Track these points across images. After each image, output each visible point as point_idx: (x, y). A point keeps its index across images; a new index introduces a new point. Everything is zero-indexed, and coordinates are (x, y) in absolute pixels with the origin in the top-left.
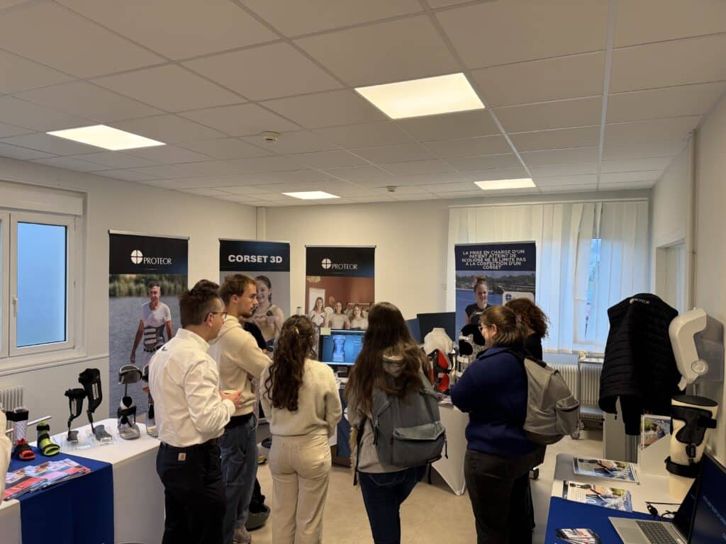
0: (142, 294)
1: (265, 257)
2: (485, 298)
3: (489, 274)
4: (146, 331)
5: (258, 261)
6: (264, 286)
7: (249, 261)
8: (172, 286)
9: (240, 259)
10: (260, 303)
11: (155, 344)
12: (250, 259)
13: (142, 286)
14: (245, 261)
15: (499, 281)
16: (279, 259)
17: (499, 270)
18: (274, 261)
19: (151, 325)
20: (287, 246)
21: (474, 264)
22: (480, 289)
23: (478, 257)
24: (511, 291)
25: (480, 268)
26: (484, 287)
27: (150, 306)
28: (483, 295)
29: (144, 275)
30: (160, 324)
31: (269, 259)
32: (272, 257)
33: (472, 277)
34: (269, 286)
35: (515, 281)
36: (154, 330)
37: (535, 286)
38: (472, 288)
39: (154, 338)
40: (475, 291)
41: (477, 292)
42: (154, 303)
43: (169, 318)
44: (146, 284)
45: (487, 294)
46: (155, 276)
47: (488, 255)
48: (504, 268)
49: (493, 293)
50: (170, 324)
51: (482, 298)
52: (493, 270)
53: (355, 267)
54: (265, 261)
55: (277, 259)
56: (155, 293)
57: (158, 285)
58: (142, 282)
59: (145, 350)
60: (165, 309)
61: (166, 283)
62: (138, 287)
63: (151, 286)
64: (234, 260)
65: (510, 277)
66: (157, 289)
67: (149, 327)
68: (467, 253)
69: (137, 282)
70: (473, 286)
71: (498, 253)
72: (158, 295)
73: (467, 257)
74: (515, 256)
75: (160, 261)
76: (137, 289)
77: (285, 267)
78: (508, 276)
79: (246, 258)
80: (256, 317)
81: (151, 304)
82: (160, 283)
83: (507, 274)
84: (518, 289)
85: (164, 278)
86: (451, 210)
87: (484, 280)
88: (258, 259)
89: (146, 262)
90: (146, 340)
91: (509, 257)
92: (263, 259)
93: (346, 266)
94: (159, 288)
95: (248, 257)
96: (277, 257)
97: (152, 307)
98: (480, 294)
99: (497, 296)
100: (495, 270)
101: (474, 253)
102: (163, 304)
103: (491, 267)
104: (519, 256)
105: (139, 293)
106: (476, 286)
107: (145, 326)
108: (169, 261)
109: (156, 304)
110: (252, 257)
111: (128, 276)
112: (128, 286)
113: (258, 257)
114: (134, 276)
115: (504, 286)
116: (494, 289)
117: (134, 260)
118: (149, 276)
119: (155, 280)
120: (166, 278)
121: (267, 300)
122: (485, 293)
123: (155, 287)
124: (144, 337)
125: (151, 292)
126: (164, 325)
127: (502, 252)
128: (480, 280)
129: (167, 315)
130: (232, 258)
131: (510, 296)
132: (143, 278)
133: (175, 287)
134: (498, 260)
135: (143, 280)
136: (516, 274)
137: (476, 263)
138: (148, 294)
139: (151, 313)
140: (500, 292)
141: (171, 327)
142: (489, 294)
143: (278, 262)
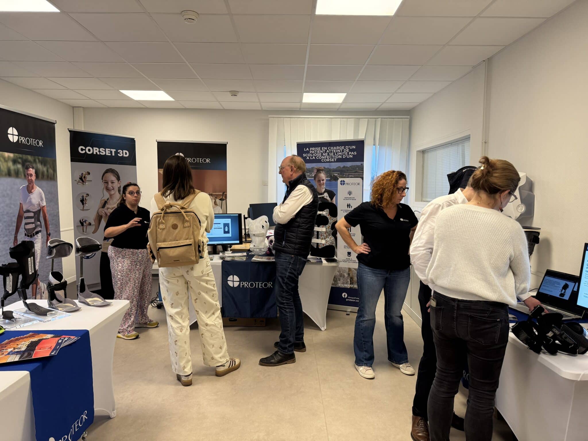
0: (20, 176)
1: (113, 151)
2: (323, 184)
3: (327, 165)
4: (26, 215)
5: (107, 154)
6: (113, 178)
7: (98, 153)
8: (45, 169)
9: (89, 150)
10: (111, 195)
11: (35, 228)
12: (99, 151)
13: (19, 166)
14: (95, 153)
15: (335, 170)
16: (126, 154)
17: (334, 162)
18: (121, 155)
19: (29, 209)
20: (133, 141)
21: (314, 158)
22: (319, 177)
23: (317, 152)
24: (345, 177)
25: (319, 161)
26: (323, 175)
27: (28, 190)
28: (322, 182)
29: (20, 156)
30: (36, 209)
31: (117, 153)
32: (119, 151)
33: (313, 168)
34: (118, 179)
35: (348, 170)
36: (32, 214)
37: (363, 173)
38: (312, 177)
39: (32, 223)
40: (315, 179)
41: (317, 179)
42: (31, 186)
43: (44, 204)
44: (23, 165)
45: (325, 181)
46: (30, 158)
47: (326, 151)
48: (339, 160)
49: (330, 180)
50: (46, 209)
51: (320, 185)
52: (330, 162)
53: (208, 161)
54: (113, 154)
55: (124, 153)
56: (31, 175)
57: (33, 168)
58: (19, 163)
59: (26, 235)
60: (40, 193)
61: (40, 166)
62: (15, 167)
63: (27, 168)
64: (84, 152)
65: (344, 167)
66: (32, 171)
67: (28, 211)
68: (308, 149)
69: (15, 162)
70: (313, 176)
71: (334, 149)
72: (34, 178)
73: (308, 152)
74: (348, 150)
75: (33, 142)
76: (15, 170)
77: (132, 161)
78: (342, 166)
79: (96, 150)
80: (108, 208)
81: (28, 186)
82: (34, 165)
83: (341, 165)
84: (350, 176)
85: (37, 160)
86: (270, 119)
87: (322, 170)
88: (107, 152)
89: (21, 141)
90: (26, 224)
91: (343, 151)
92: (111, 152)
93: (201, 160)
94: (34, 170)
95: (98, 149)
96: (124, 151)
97: (29, 190)
98: (319, 181)
99: (333, 182)
100: (332, 162)
101: (313, 149)
102: (38, 188)
103: (328, 160)
104: (351, 150)
105: (17, 174)
106: (315, 175)
107: (24, 210)
108: (40, 144)
109: (33, 188)
110: (101, 149)
111: (6, 154)
112: (7, 165)
113: (107, 150)
114: (11, 155)
115: (338, 174)
116: (331, 177)
117: (10, 137)
118: (24, 157)
119: (30, 162)
120: (39, 161)
121: (117, 192)
122: (323, 180)
123: (31, 169)
124: (24, 221)
125: (28, 174)
126: (40, 209)
127: (338, 148)
128: (319, 171)
129: (42, 200)
130: (82, 150)
131: (344, 181)
132: (20, 158)
133: (47, 171)
134: (334, 154)
135: (20, 160)
136: (349, 164)
137: (315, 157)
138: (25, 176)
139: (29, 196)
140: (336, 179)
141: (46, 212)
142: (327, 181)
143: (125, 155)
